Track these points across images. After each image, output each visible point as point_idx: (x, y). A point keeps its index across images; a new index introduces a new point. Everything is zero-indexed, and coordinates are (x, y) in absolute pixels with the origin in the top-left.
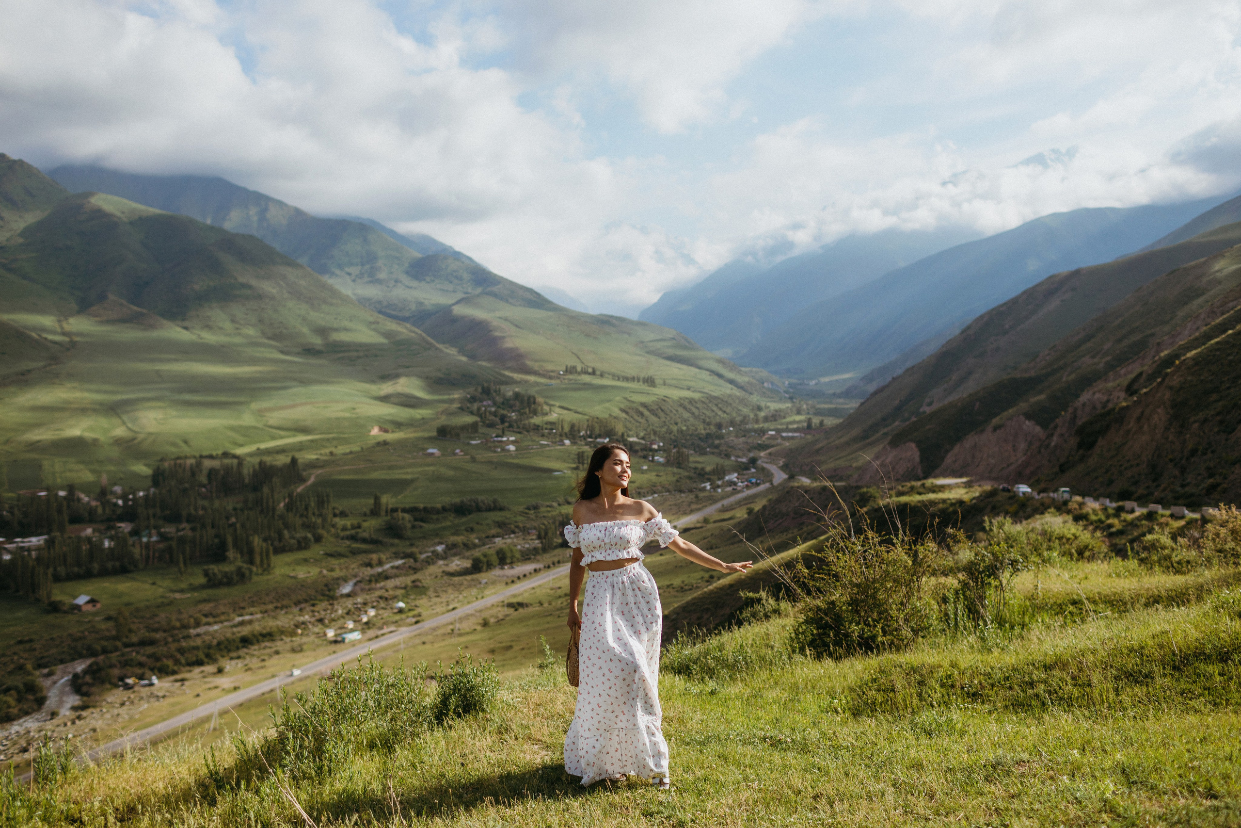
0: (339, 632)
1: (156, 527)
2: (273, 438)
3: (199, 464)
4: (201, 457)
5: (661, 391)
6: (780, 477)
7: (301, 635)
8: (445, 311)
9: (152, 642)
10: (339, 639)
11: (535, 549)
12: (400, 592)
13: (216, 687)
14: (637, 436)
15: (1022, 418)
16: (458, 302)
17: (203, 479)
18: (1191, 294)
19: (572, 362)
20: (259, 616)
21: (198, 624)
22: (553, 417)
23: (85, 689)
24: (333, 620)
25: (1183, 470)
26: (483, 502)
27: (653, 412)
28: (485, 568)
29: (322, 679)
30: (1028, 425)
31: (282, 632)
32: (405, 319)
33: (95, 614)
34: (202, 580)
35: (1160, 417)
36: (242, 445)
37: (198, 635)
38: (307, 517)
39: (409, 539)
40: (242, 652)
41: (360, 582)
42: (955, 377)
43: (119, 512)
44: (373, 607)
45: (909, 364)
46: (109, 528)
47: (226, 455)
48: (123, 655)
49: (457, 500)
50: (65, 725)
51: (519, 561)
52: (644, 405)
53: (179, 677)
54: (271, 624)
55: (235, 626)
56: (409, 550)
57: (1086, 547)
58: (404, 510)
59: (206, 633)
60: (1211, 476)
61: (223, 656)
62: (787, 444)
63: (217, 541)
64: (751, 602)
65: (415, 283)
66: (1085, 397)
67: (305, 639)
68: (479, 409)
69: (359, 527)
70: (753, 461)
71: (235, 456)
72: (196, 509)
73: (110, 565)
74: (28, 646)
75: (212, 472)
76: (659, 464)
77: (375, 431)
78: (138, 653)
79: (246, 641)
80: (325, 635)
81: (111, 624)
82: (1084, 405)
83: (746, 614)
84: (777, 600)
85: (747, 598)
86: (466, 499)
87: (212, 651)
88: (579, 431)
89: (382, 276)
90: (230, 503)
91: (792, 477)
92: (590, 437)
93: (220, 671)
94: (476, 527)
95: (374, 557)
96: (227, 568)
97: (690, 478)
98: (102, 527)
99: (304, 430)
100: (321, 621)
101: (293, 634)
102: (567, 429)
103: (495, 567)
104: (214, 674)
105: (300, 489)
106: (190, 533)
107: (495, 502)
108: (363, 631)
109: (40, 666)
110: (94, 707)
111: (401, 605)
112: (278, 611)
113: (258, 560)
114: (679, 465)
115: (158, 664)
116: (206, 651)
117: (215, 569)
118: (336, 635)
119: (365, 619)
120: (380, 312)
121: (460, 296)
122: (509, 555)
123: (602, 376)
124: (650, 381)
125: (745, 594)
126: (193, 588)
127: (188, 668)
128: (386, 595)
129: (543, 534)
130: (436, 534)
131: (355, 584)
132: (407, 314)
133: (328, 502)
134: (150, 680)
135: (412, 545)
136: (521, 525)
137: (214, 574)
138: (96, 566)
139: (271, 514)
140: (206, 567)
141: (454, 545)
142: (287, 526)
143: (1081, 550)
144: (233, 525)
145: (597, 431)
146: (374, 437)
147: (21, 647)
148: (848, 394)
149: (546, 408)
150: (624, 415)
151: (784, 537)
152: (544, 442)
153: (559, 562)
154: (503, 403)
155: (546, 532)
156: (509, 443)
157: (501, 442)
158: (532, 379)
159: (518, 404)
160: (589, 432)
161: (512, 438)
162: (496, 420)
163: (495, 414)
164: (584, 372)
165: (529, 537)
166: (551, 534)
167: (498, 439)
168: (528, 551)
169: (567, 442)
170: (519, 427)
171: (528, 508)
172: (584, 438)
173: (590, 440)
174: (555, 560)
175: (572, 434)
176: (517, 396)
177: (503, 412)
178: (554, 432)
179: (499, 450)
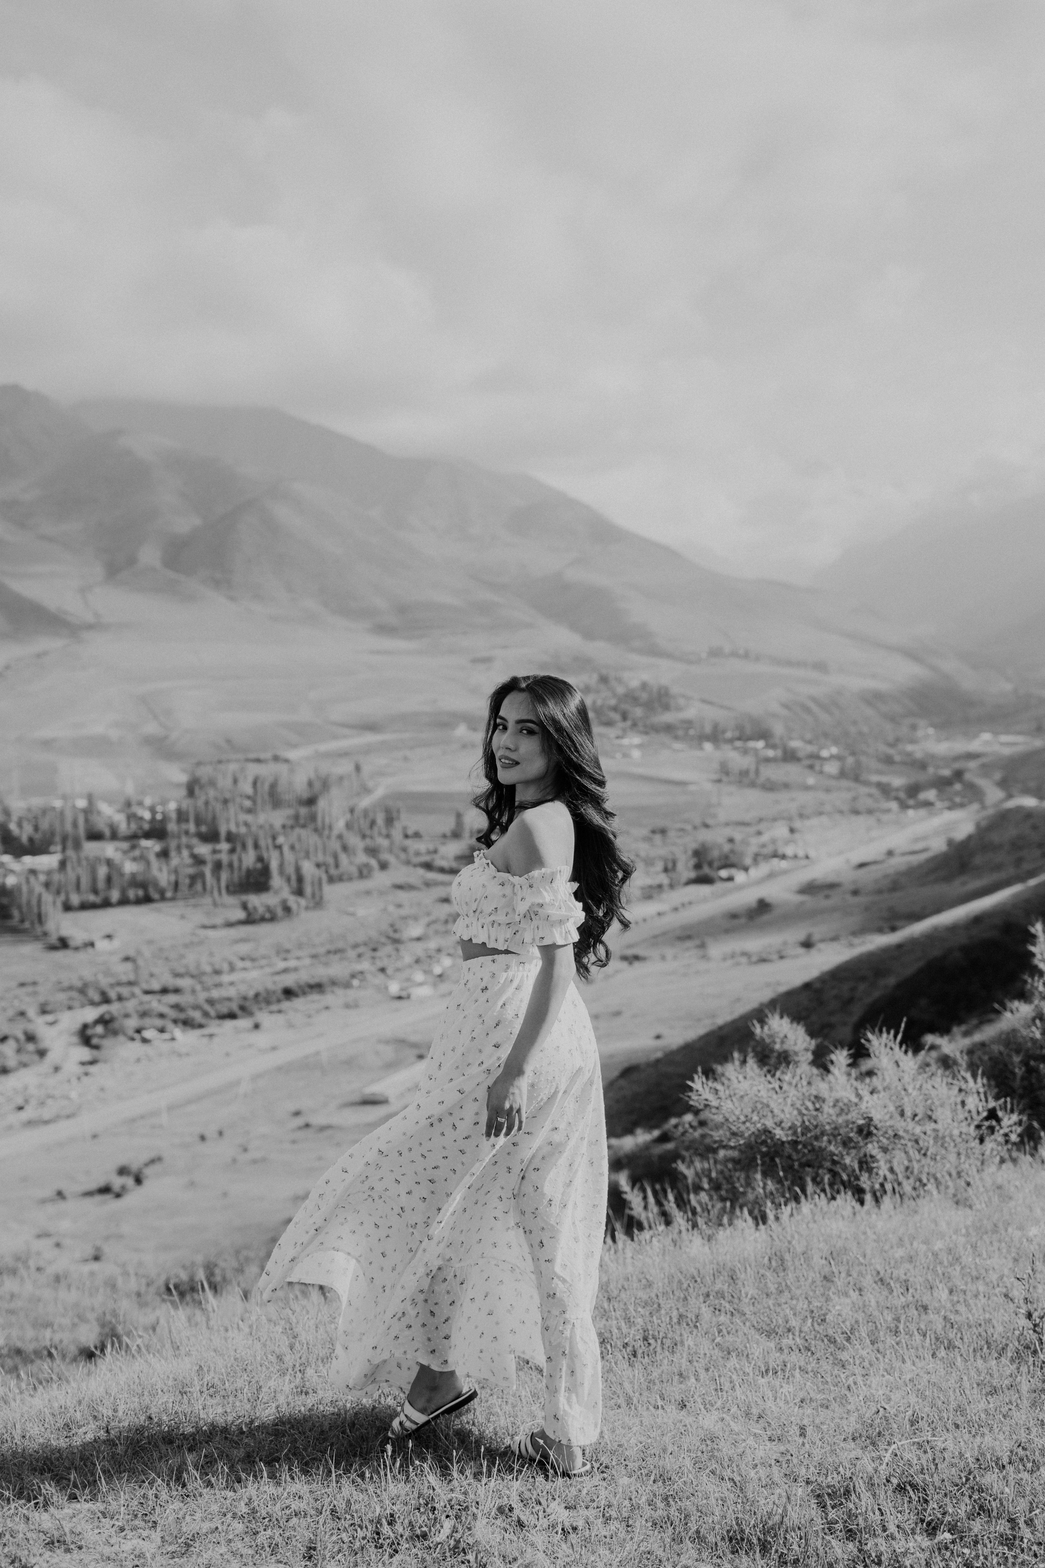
0: (405, 984)
1: (189, 847)
2: (335, 737)
3: (243, 770)
4: (247, 760)
5: (836, 680)
6: (994, 795)
7: (360, 987)
8: (558, 576)
9: (177, 991)
10: (404, 994)
11: (660, 886)
13: (250, 1046)
14: (802, 738)
16: (573, 563)
17: (247, 788)
19: (717, 641)
20: (307, 961)
21: (232, 969)
22: (690, 713)
23: (95, 1041)
24: (398, 970)
27: (825, 708)
29: (380, 1041)
31: (335, 983)
32: (503, 587)
33: (111, 953)
34: (241, 915)
36: (295, 746)
37: (232, 984)
38: (372, 837)
40: (284, 1005)
41: (434, 922)
43: (146, 827)
46: (133, 847)
47: (276, 757)
48: (141, 1003)
50: (69, 1081)
52: (814, 699)
53: (206, 1031)
54: (322, 972)
55: (278, 973)
59: (243, 981)
61: (261, 1009)
62: (1006, 752)
63: (258, 866)
65: (518, 540)
67: (362, 993)
69: (435, 851)
70: (959, 775)
71: (287, 762)
72: (237, 825)
73: (131, 894)
74: (30, 989)
75: (258, 782)
76: (830, 776)
77: (461, 731)
78: (159, 1001)
79: (289, 993)
80: (386, 988)
81: (129, 966)
87: (247, 1004)
88: (724, 732)
89: (475, 531)
90: (278, 818)
91: (1009, 796)
92: (739, 739)
93: (257, 1026)
96: (271, 900)
97: (870, 796)
98: (125, 845)
99: (371, 727)
100: (383, 970)
101: (347, 986)
102: (708, 729)
104: (249, 1031)
105: (365, 802)
106: (228, 856)
108: (435, 985)
109: (44, 1011)
110: (105, 1061)
112: (331, 956)
113: (308, 891)
114: (857, 779)
115: (182, 1016)
116: (242, 1003)
117: (256, 901)
118: (402, 989)
119: (437, 970)
120: (473, 578)
121: (574, 556)
123: (757, 659)
124: (821, 667)
126: (228, 924)
127: (218, 1022)
129: (670, 866)
131: (429, 925)
133: (398, 818)
134: (172, 1033)
136: (643, 853)
137: (255, 908)
138: (115, 896)
139: (326, 832)
140: (244, 897)
142: (345, 848)
144: (280, 846)
145: (748, 731)
146: (459, 739)
147: (24, 990)
149: (682, 702)
150: (785, 711)
151: (995, 877)
152: (677, 745)
153: (690, 903)
154: (626, 696)
155: (674, 863)
156: (632, 746)
157: (621, 746)
158: (664, 663)
159: (644, 696)
160: (737, 734)
161: (636, 740)
162: (616, 717)
163: (615, 709)
164: (734, 654)
165: (652, 869)
166: (680, 866)
167: (618, 742)
168: (651, 887)
169: (708, 746)
170: (645, 726)
171: (653, 832)
172: (731, 741)
173: (738, 744)
174: (686, 900)
175: (715, 736)
176: (644, 686)
177: (624, 706)
178: (692, 732)
179: (618, 755)
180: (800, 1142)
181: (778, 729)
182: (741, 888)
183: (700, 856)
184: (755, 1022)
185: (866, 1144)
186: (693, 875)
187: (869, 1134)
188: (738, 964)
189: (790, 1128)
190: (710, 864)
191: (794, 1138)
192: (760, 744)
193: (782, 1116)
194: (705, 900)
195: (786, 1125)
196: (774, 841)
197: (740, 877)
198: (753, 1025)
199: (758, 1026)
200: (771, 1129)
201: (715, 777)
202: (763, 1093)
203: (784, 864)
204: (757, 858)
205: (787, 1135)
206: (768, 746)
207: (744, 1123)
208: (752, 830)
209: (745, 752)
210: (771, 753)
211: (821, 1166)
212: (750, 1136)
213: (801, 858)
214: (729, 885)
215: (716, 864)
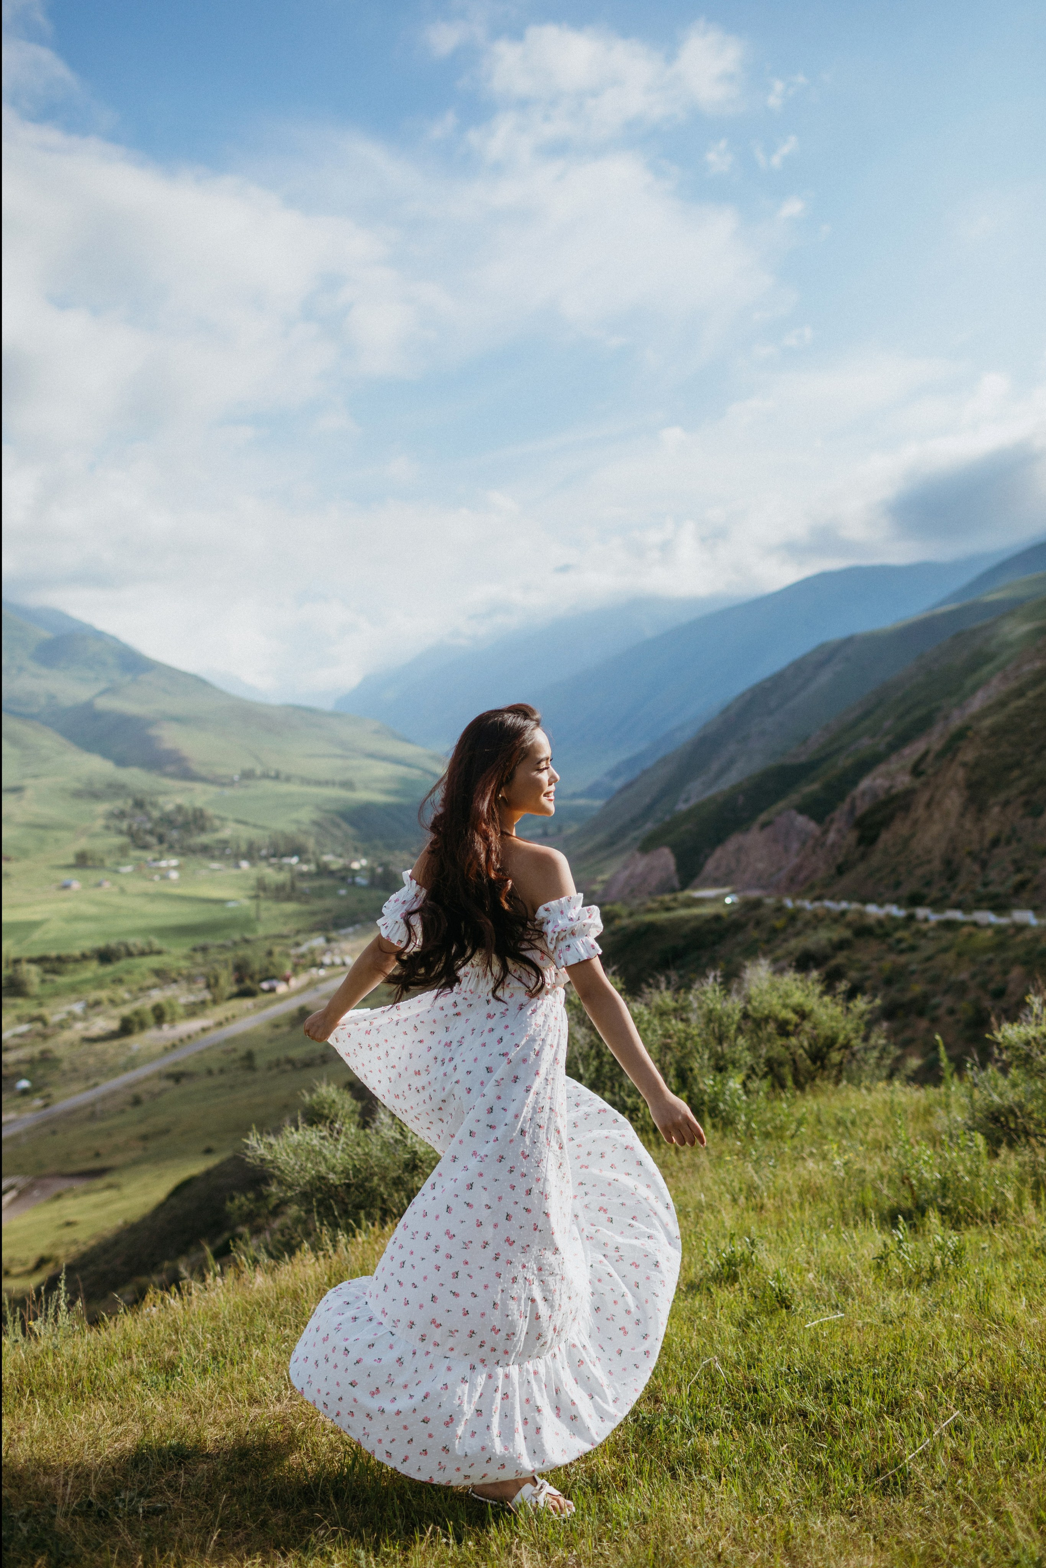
5: (362, 797)
8: (88, 706)
11: (203, 1003)
12: (23, 1067)
14: (334, 853)
15: (793, 813)
16: (103, 693)
18: (980, 660)
19: (248, 764)
22: (226, 833)
25: (984, 865)
26: (135, 945)
27: (352, 823)
28: (136, 1029)
30: (802, 821)
35: (953, 801)
39: (36, 997)
42: (715, 766)
49: (100, 944)
51: (182, 1018)
56: (35, 1012)
57: (831, 1042)
58: (31, 961)
60: (1019, 870)
65: (42, 671)
66: (865, 784)
68: (130, 827)
76: (361, 886)
82: (863, 794)
86: (113, 942)
88: (259, 850)
92: (274, 856)
94: (126, 977)
102: (244, 848)
103: (149, 1027)
107: (150, 944)
111: (25, 1083)
121: (103, 685)
122: (168, 1010)
123: (288, 779)
124: (348, 785)
129: (212, 981)
130: (73, 988)
132: (34, 710)
135: (41, 1005)
136: (185, 972)
141: (97, 1003)
143: (819, 1050)
145: (282, 849)
148: (591, 792)
149: (217, 823)
150: (316, 828)
152: (215, 865)
153: (234, 1017)
154: (161, 819)
155: (217, 979)
156: (169, 868)
157: (159, 868)
158: (198, 786)
159: (180, 819)
160: (272, 851)
161: (174, 862)
162: (152, 840)
163: (151, 832)
164: (265, 776)
165: (195, 987)
166: (223, 981)
167: (155, 864)
168: (194, 1004)
169: (245, 864)
170: (182, 848)
171: (195, 950)
172: (266, 858)
173: (273, 860)
174: (229, 1014)
175: (251, 853)
176: (179, 809)
177: (161, 830)
178: (228, 851)
179: (157, 878)
180: (353, 1184)
181: (311, 844)
182: (283, 998)
183: (241, 971)
184: (304, 1091)
185: (413, 1177)
186: (235, 989)
187: (415, 1167)
188: (284, 1072)
189: (343, 1172)
190: (252, 977)
191: (347, 1181)
192: (294, 860)
193: (334, 1161)
194: (248, 1011)
195: (339, 1168)
196: (312, 951)
197: (282, 988)
198: (303, 1095)
199: (306, 1095)
200: (324, 1175)
201: (252, 893)
202: (315, 1142)
203: (322, 972)
204: (296, 969)
205: (340, 1179)
206: (301, 861)
207: (298, 1172)
208: (290, 942)
209: (281, 868)
210: (305, 868)
211: (372, 1206)
212: (305, 1184)
213: (338, 966)
214: (271, 996)
215: (257, 977)
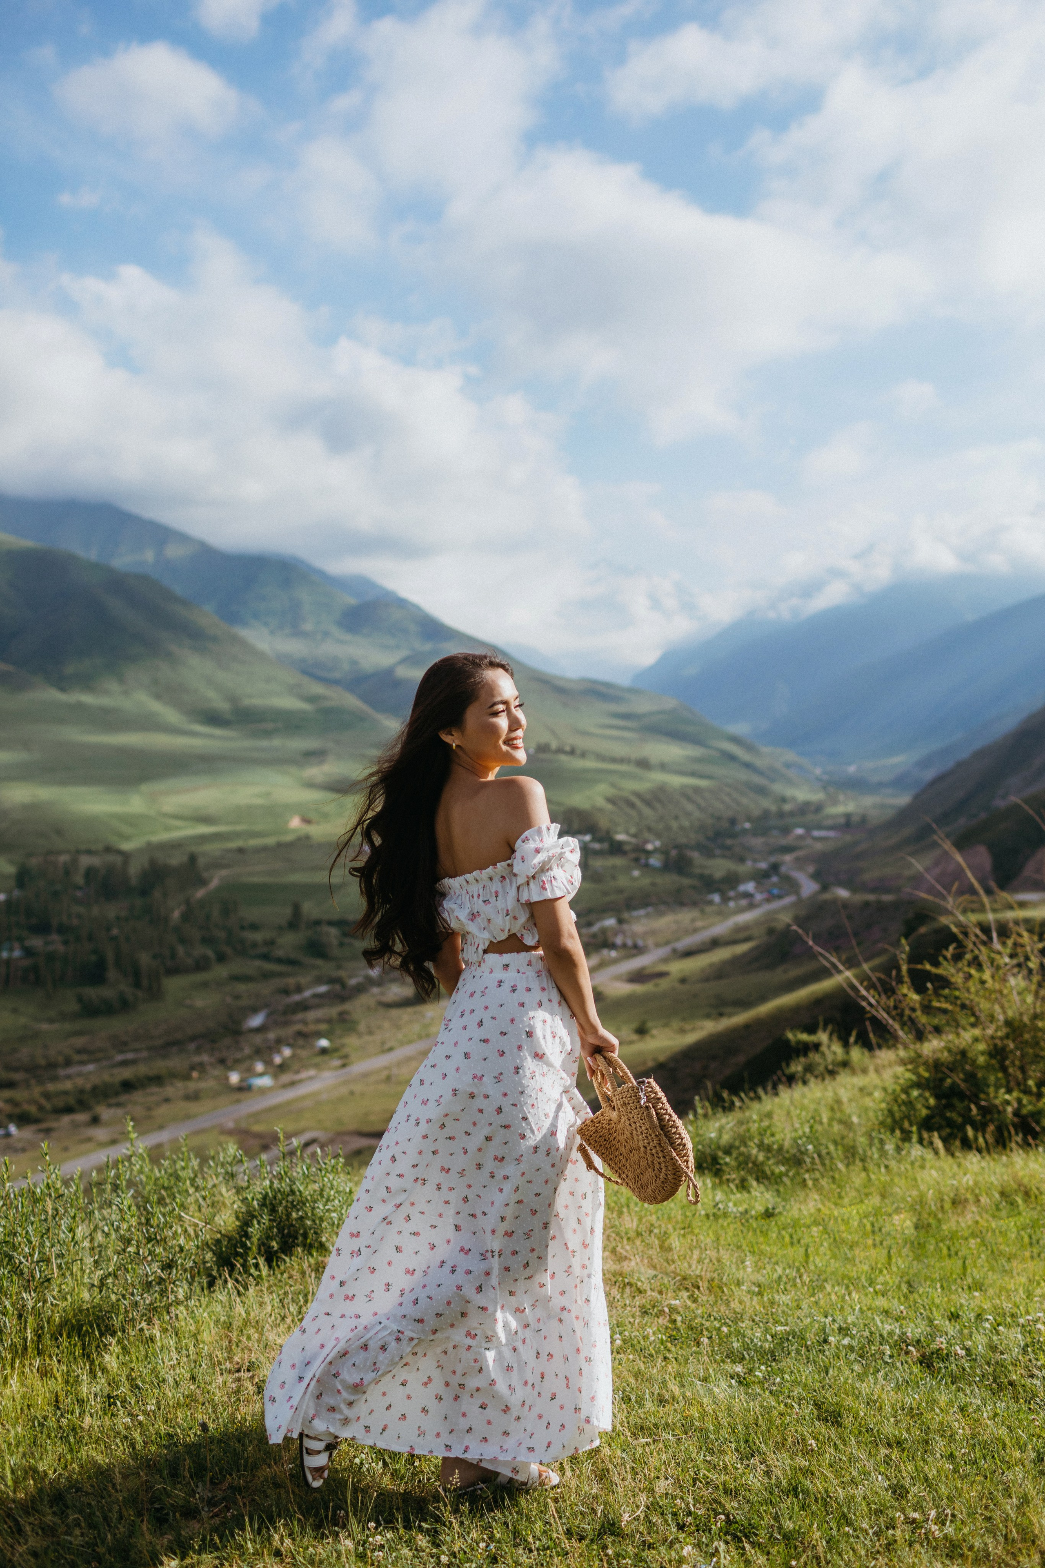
0: (245, 1075)
1: (20, 939)
2: (167, 829)
3: (75, 861)
4: (78, 852)
5: (658, 777)
6: (809, 887)
7: (198, 1078)
8: (388, 672)
9: (13, 1085)
10: (245, 1085)
12: (323, 1027)
13: (89, 1140)
14: (627, 833)
16: (403, 661)
17: (79, 880)
19: (545, 738)
20: (145, 1054)
21: (68, 1063)
24: (238, 1060)
27: (648, 803)
31: (173, 1075)
32: (336, 682)
34: (75, 1007)
36: (128, 838)
37: (69, 1077)
38: (207, 929)
39: (335, 959)
40: (123, 1098)
41: (274, 1012)
44: (288, 1045)
45: (978, 745)
47: (108, 849)
52: (638, 795)
53: (44, 1125)
54: (160, 1066)
55: (115, 1066)
56: (335, 974)
58: (331, 923)
59: (78, 1075)
61: (99, 1103)
62: (819, 846)
63: (93, 958)
64: (805, 1049)
65: (348, 637)
67: (202, 1085)
69: (273, 943)
70: (775, 868)
71: (120, 852)
72: (69, 917)
75: (90, 873)
76: (654, 869)
77: (295, 823)
79: (128, 1086)
80: (228, 1079)
83: (796, 1067)
84: (846, 1045)
85: (799, 1042)
87: (85, 1097)
89: (308, 626)
90: (112, 911)
91: (825, 888)
93: (95, 1121)
95: (291, 981)
96: (107, 992)
97: (694, 887)
99: (206, 820)
100: (222, 1061)
101: (187, 1077)
104: (87, 1123)
105: (200, 893)
106: (61, 948)
108: (275, 1076)
111: (324, 1043)
112: (169, 1048)
113: (145, 982)
114: (680, 871)
115: (18, 1111)
116: (79, 1096)
117: (92, 993)
118: (241, 1080)
119: (278, 1060)
120: (305, 672)
121: (404, 653)
123: (583, 756)
124: (644, 764)
125: (795, 1036)
126: (64, 1017)
127: (54, 1116)
128: (305, 1029)
131: (268, 1016)
132: (337, 675)
133: (235, 909)
134: (7, 1129)
135: (339, 967)
137: (90, 999)
139: (162, 924)
140: (79, 990)
142: (182, 941)
144: (114, 939)
146: (294, 831)
148: (899, 782)
150: (609, 807)
164: (562, 751)
181: (604, 823)
196: (604, 931)
203: (614, 953)
210: (598, 846)
